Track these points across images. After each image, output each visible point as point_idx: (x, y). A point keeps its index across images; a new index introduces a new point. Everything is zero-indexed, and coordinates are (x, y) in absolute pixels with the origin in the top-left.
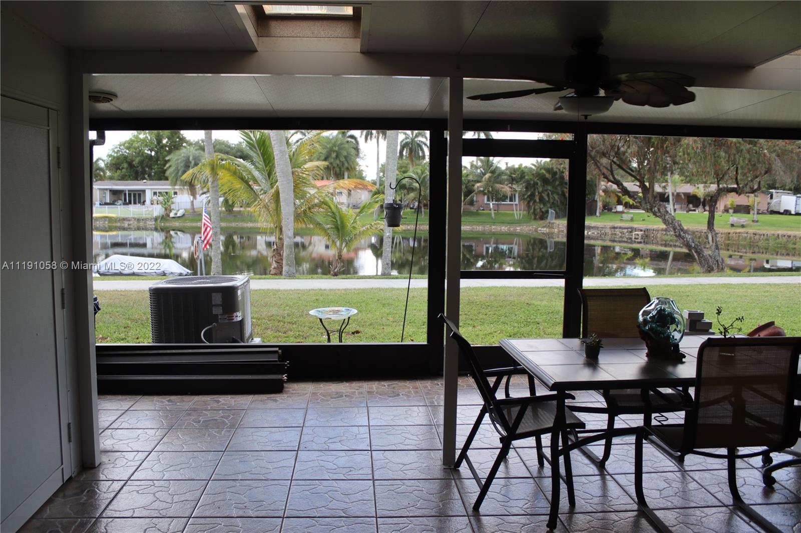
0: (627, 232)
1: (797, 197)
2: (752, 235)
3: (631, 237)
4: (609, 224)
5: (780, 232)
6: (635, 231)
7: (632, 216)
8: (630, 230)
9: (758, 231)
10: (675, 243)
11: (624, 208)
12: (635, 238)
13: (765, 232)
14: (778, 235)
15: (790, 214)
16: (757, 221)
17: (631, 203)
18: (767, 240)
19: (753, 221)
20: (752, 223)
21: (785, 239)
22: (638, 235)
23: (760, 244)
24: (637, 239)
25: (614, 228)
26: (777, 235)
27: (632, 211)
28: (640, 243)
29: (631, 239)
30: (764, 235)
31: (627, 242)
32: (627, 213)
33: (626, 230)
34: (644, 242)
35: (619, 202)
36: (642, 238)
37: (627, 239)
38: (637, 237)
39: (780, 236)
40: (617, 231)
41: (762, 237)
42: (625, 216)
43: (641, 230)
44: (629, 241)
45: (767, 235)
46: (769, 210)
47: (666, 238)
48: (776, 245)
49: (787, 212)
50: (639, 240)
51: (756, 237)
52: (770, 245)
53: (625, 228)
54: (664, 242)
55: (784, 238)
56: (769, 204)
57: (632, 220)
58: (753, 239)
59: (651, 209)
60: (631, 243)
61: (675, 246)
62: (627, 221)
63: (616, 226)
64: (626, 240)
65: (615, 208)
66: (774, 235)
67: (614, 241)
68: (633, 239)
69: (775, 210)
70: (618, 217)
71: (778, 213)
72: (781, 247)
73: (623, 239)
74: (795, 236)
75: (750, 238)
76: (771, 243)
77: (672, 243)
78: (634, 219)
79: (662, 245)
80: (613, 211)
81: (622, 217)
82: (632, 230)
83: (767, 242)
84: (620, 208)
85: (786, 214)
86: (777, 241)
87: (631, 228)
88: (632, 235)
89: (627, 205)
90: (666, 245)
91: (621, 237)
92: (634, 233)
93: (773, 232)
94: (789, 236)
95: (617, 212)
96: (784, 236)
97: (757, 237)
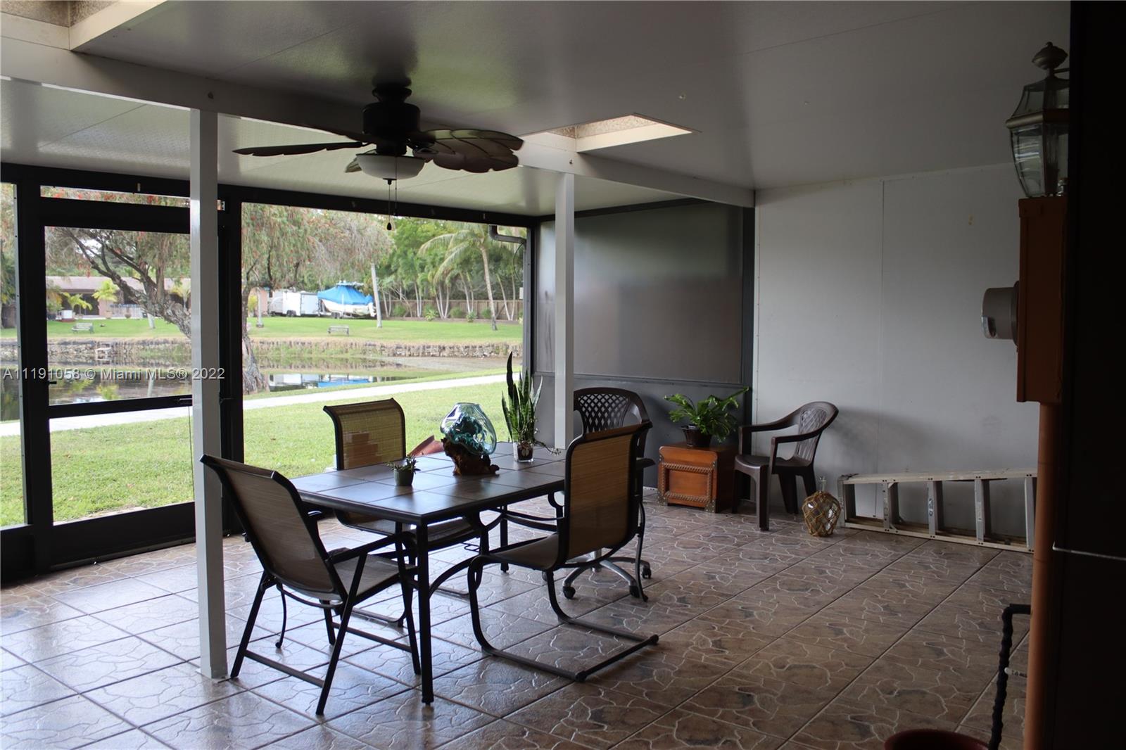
0: (86, 349)
1: (302, 294)
2: (259, 344)
3: (92, 355)
4: (56, 338)
5: (293, 339)
6: (99, 347)
7: (91, 324)
8: (90, 345)
9: (266, 339)
10: (157, 361)
11: (74, 313)
12: (99, 358)
13: (273, 339)
14: (291, 343)
15: (295, 316)
16: (263, 326)
17: (84, 307)
18: (278, 349)
19: (257, 326)
20: (256, 329)
21: (298, 348)
22: (103, 352)
23: (269, 355)
24: (102, 358)
25: (66, 343)
26: (288, 343)
27: (86, 318)
28: (108, 363)
29: (92, 358)
30: (273, 343)
31: (86, 363)
32: (81, 321)
33: (84, 346)
34: (113, 362)
35: (66, 305)
36: (109, 357)
37: (86, 358)
38: (101, 355)
39: (292, 344)
40: (71, 348)
41: (271, 345)
42: (80, 326)
43: (108, 345)
44: (91, 361)
45: (277, 343)
46: (270, 311)
47: (144, 354)
48: (289, 356)
49: (291, 314)
50: (105, 360)
51: (263, 347)
52: (282, 355)
53: (82, 344)
54: (142, 361)
55: (298, 346)
56: (268, 303)
57: (91, 331)
58: (260, 349)
59: (162, 313)
60: (92, 364)
61: (158, 365)
62: (84, 332)
63: (67, 341)
64: (85, 361)
65: (61, 314)
66: (285, 342)
67: (66, 363)
68: (97, 359)
69: (277, 311)
70: (70, 327)
71: (282, 315)
72: (295, 357)
73: (81, 360)
74: (310, 343)
75: (257, 349)
76: (283, 353)
77: (153, 361)
78: (94, 330)
79: (139, 365)
80: (57, 319)
81: (75, 327)
82: (93, 345)
83: (277, 352)
84: (68, 314)
85: (290, 316)
86: (290, 350)
87: (92, 343)
88: (94, 353)
89: (78, 310)
90: (144, 365)
91: (76, 356)
92: (96, 350)
93: (284, 339)
94: (303, 344)
95: (63, 320)
96: (298, 343)
97: (265, 346)
